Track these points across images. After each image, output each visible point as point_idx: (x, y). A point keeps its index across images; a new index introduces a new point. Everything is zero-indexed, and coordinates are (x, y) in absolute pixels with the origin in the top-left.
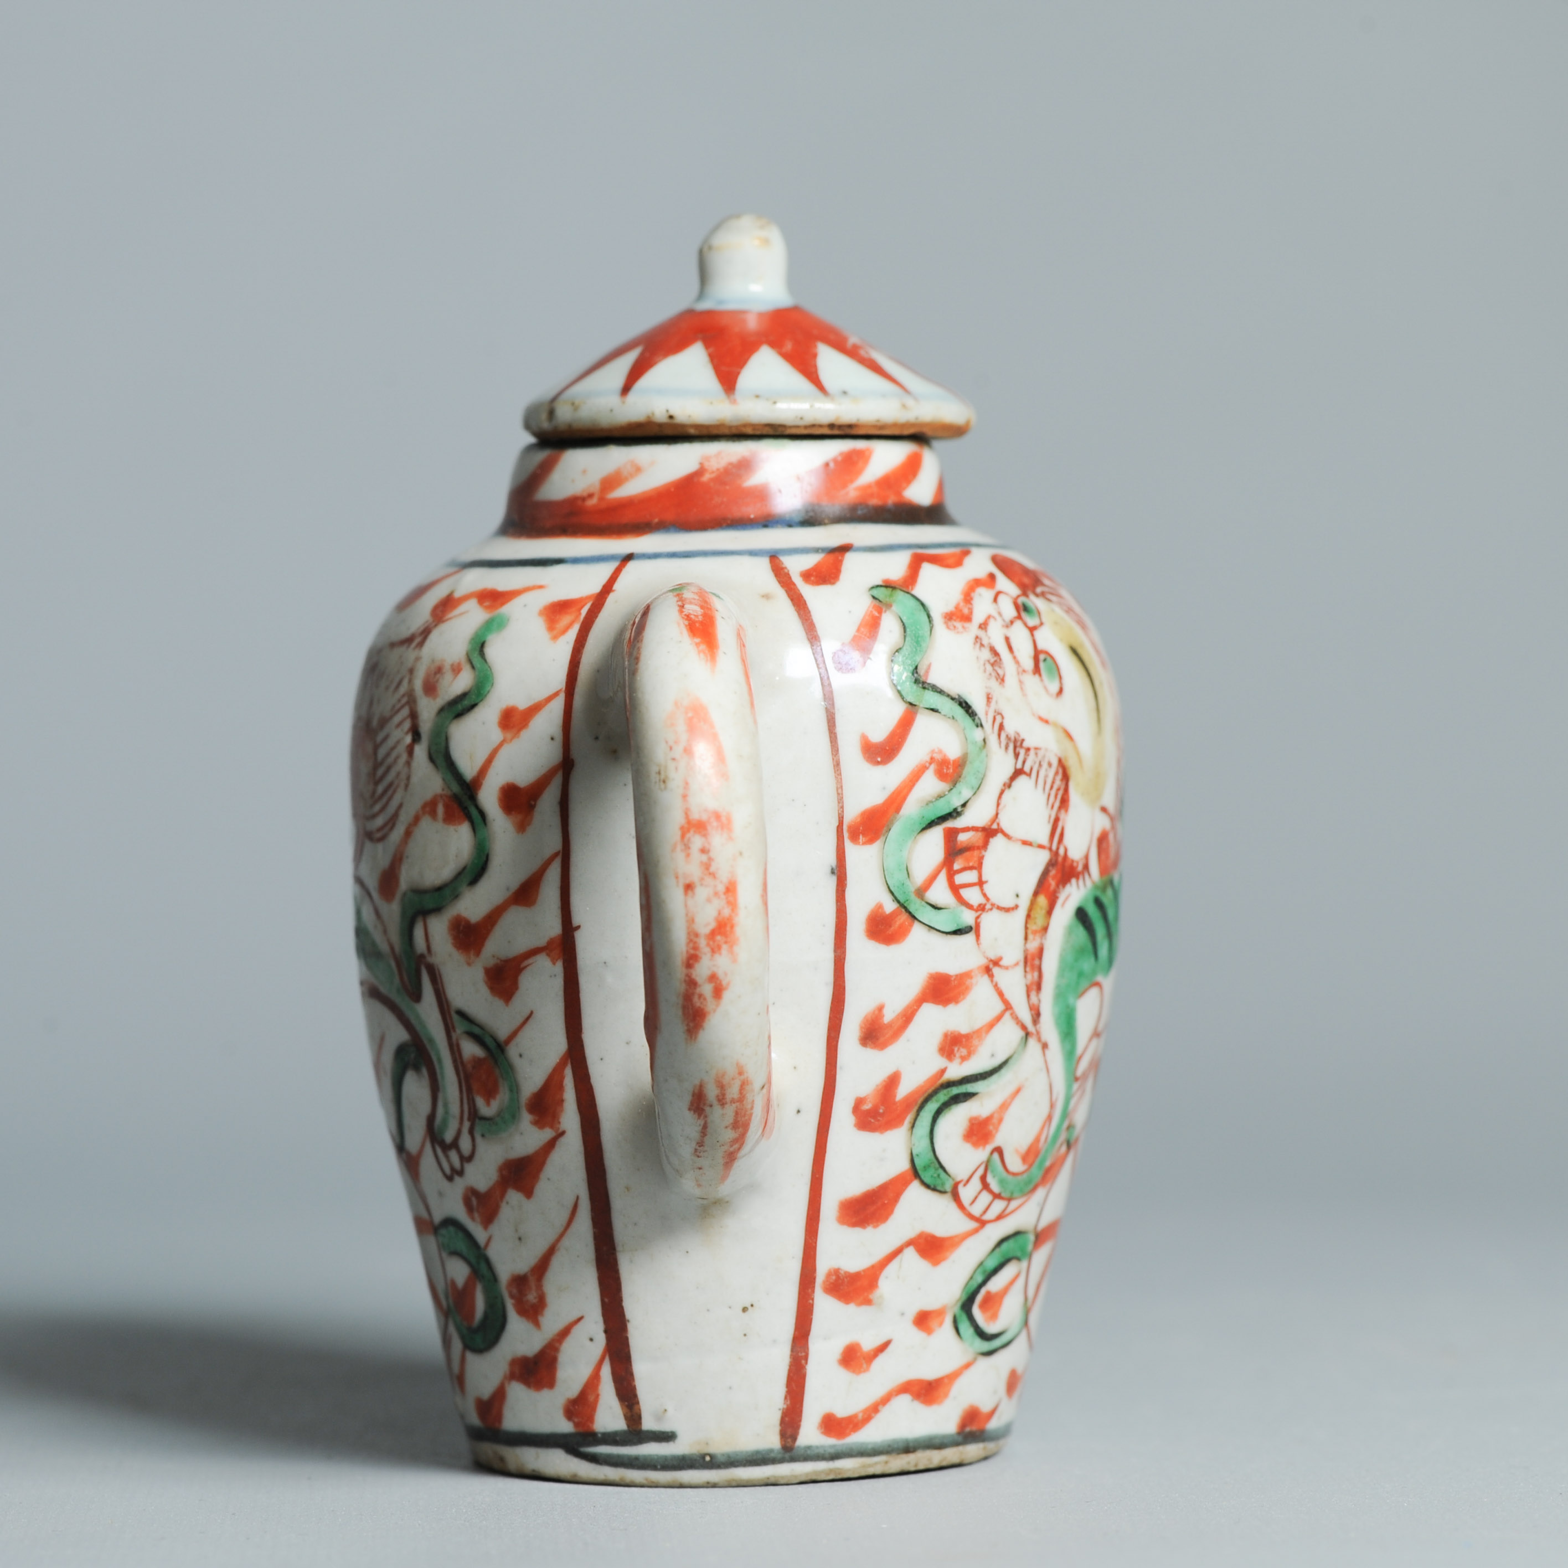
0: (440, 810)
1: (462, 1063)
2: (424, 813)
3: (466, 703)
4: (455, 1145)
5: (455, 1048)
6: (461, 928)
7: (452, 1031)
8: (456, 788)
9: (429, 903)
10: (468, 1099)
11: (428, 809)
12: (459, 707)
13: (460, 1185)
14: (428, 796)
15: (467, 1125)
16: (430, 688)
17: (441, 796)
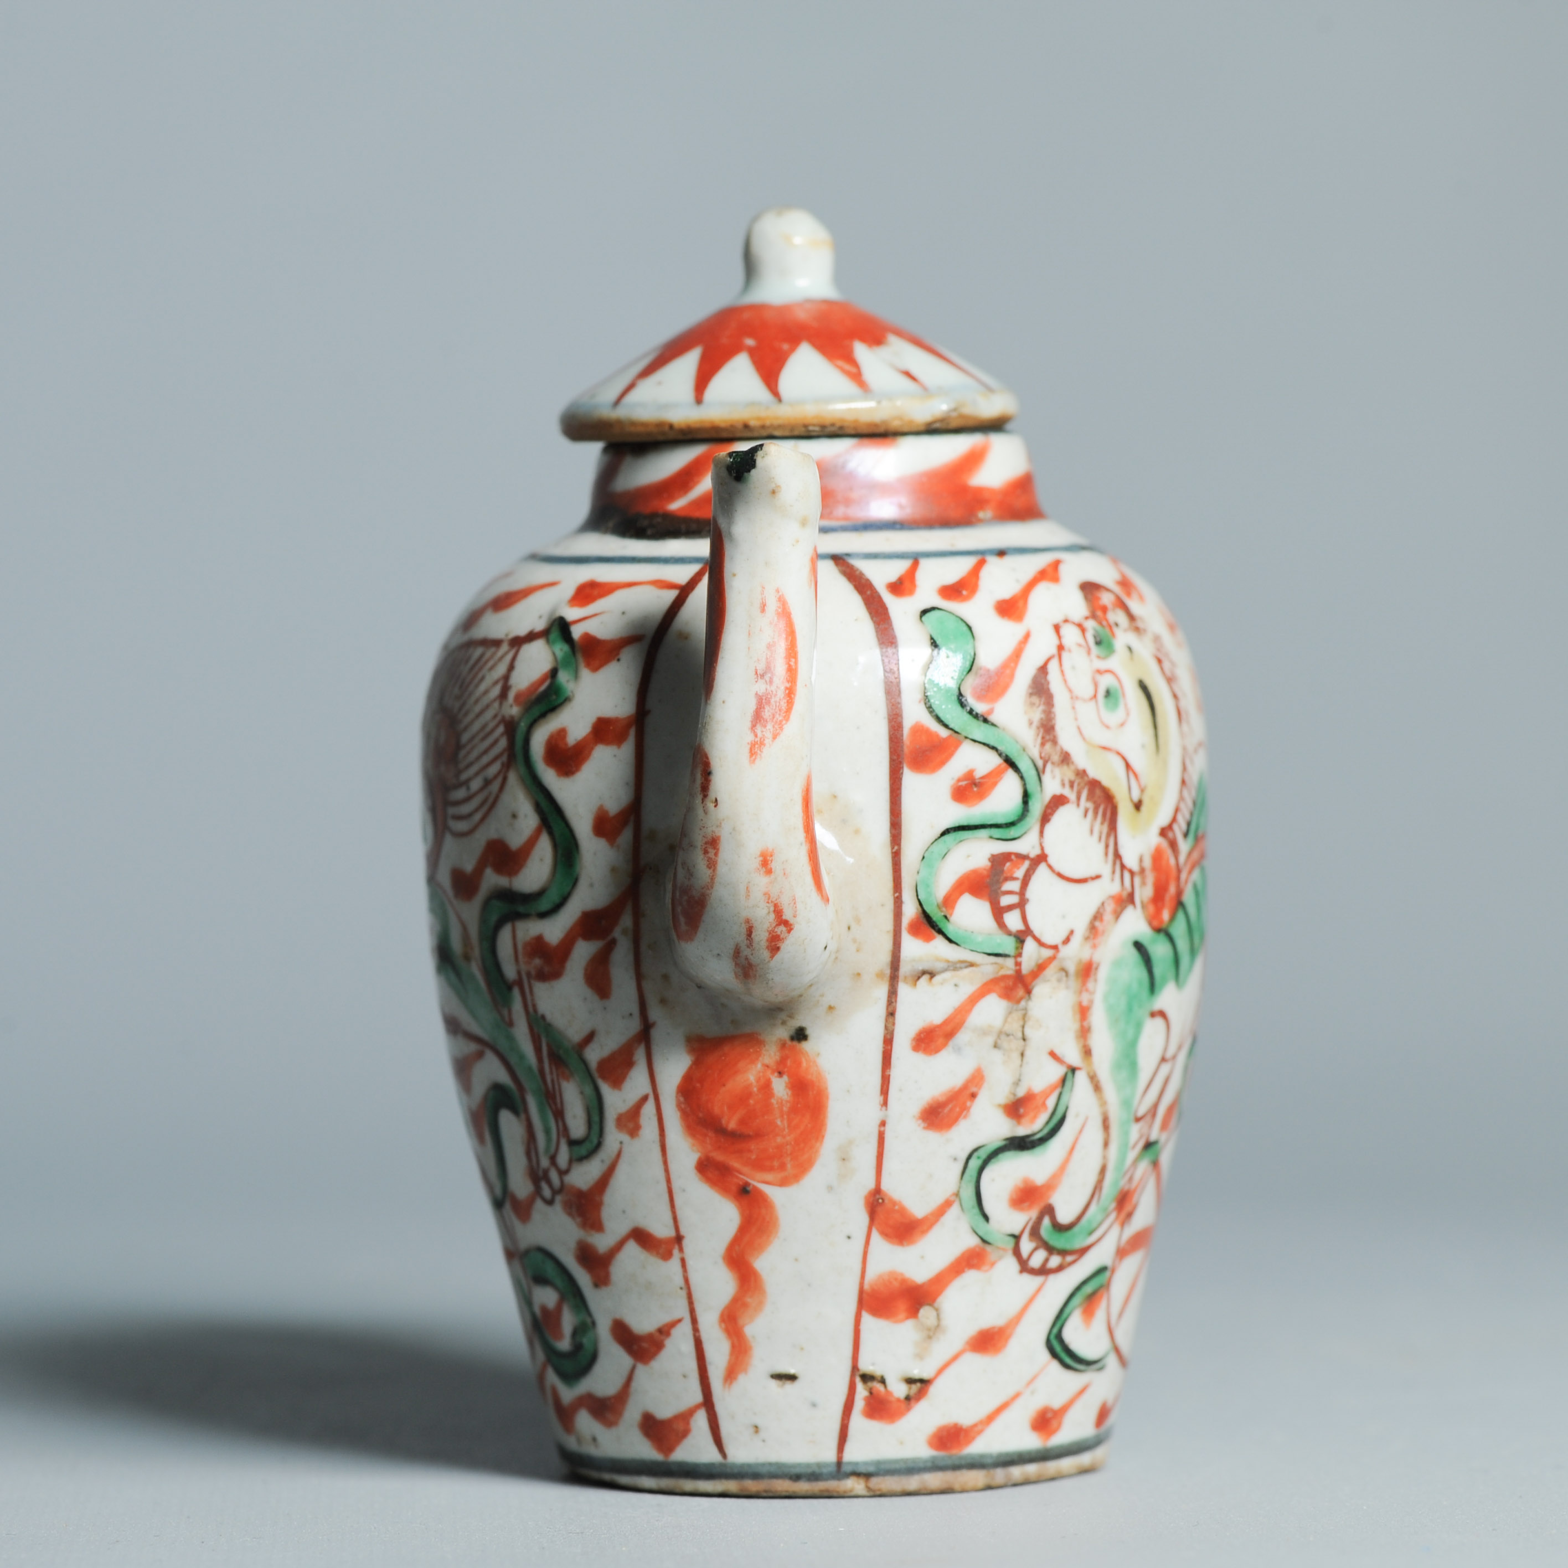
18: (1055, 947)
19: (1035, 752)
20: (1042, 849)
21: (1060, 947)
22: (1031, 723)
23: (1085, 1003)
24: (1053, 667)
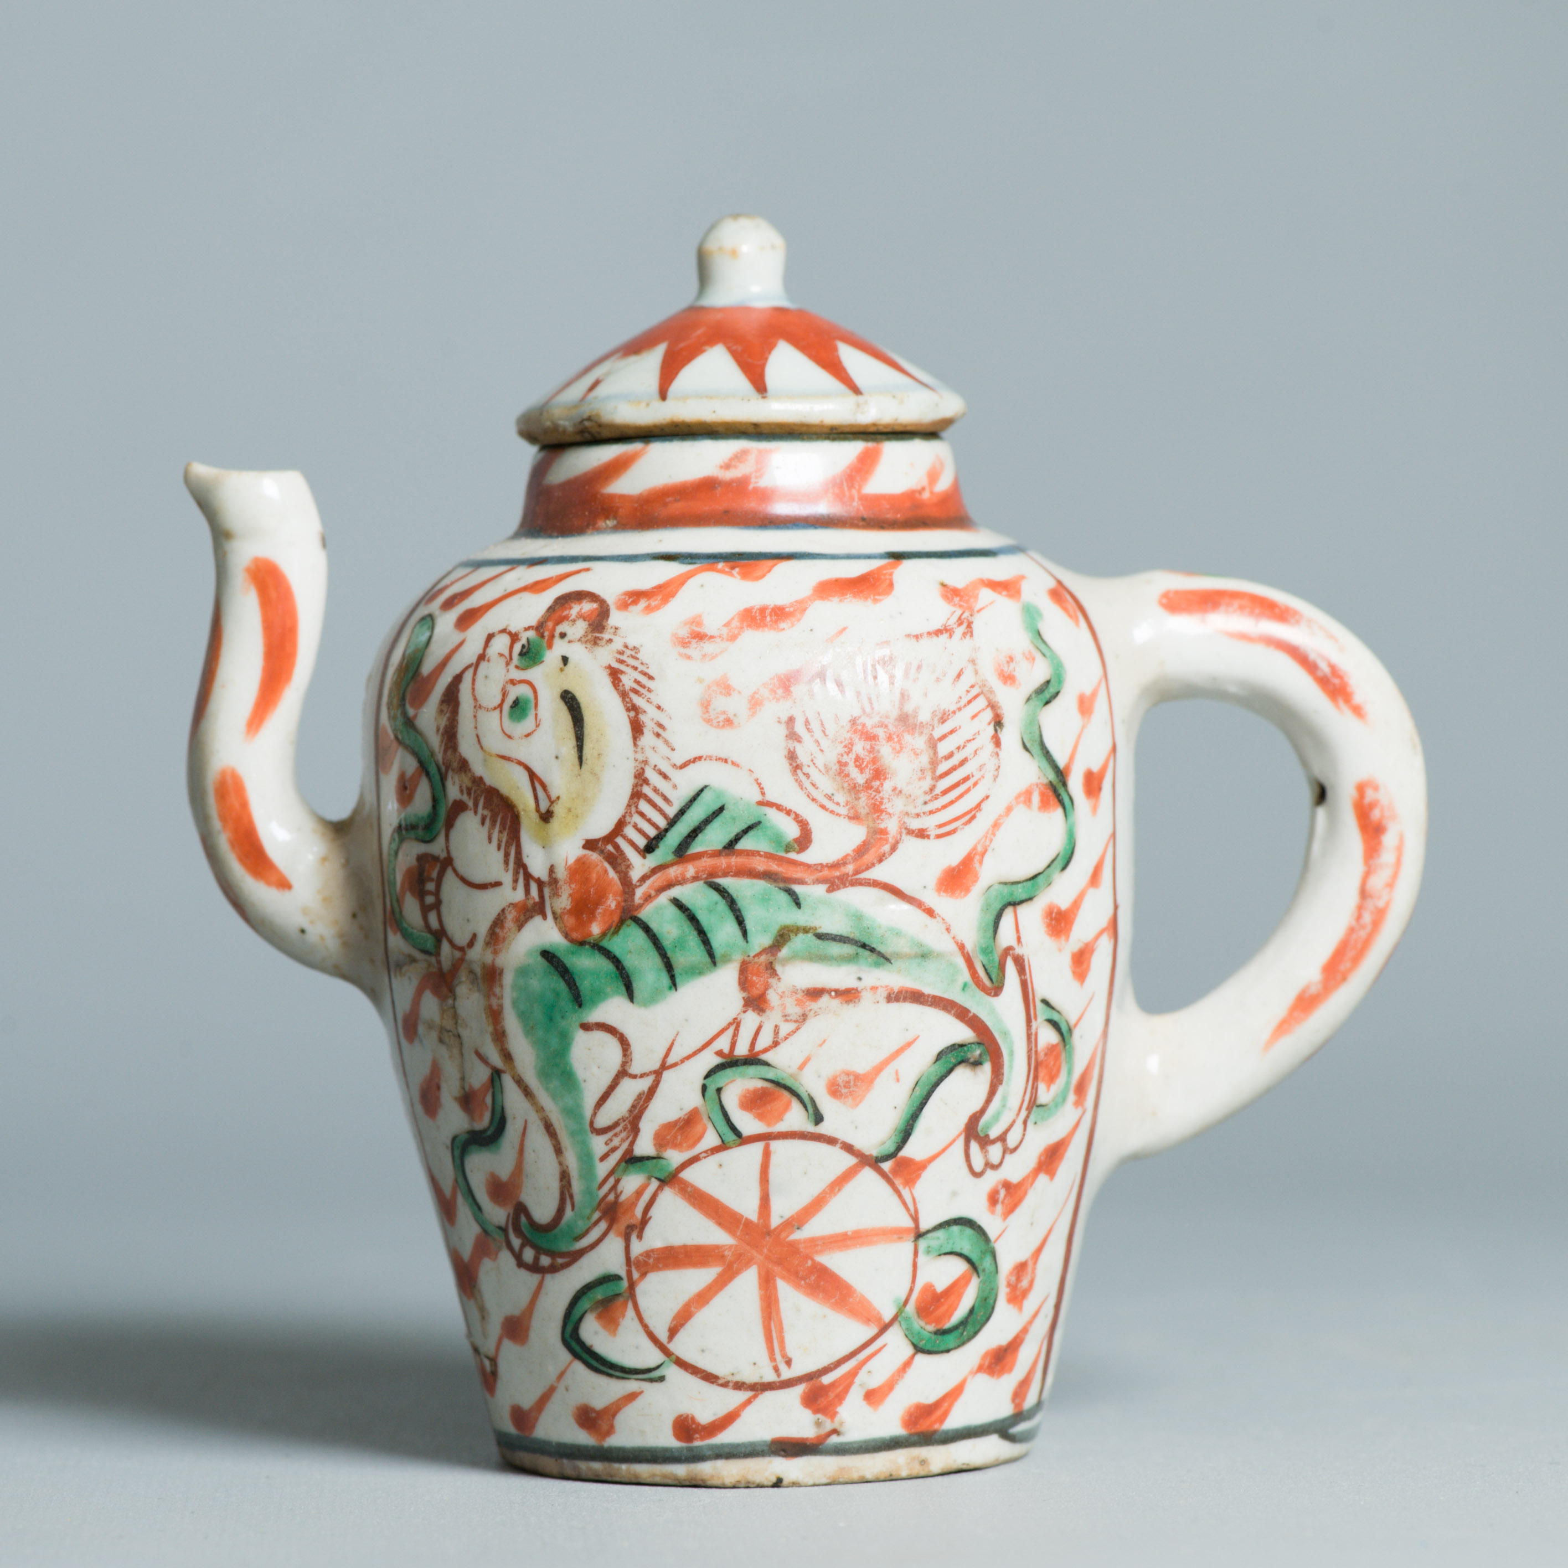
0: (1036, 798)
1: (1036, 1052)
2: (1018, 803)
3: (1052, 690)
4: (1002, 1138)
5: (1033, 1037)
6: (1054, 915)
7: (1033, 1020)
8: (1051, 776)
9: (1020, 892)
10: (1033, 1088)
11: (1022, 799)
12: (1047, 695)
13: (991, 1179)
14: (1022, 786)
15: (1024, 1113)
16: (1008, 679)
17: (1037, 785)
18: (462, 949)
19: (440, 757)
20: (448, 852)
21: (466, 949)
22: (438, 730)
23: (495, 1007)
24: (468, 676)
